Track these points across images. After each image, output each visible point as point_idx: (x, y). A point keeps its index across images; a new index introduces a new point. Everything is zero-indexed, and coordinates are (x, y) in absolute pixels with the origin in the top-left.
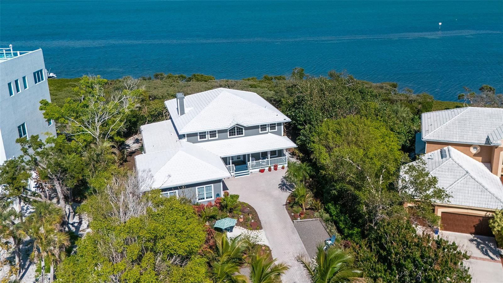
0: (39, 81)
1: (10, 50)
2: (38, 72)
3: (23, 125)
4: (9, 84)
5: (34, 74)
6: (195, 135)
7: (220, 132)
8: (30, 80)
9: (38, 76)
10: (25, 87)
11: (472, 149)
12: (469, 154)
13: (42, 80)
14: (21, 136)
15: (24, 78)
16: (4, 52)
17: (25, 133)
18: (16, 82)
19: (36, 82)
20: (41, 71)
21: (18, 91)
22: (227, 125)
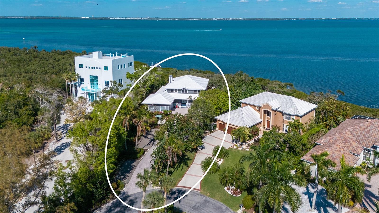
0: (130, 66)
1: (126, 55)
2: (130, 63)
3: (121, 79)
4: (118, 66)
5: (129, 63)
6: (169, 90)
7: (179, 90)
8: (127, 65)
9: (130, 64)
10: (124, 67)
11: (256, 107)
12: (255, 110)
13: (132, 65)
14: (120, 82)
15: (124, 65)
16: (124, 55)
17: (121, 82)
18: (121, 65)
19: (129, 66)
20: (132, 63)
21: (121, 68)
22: (181, 88)
